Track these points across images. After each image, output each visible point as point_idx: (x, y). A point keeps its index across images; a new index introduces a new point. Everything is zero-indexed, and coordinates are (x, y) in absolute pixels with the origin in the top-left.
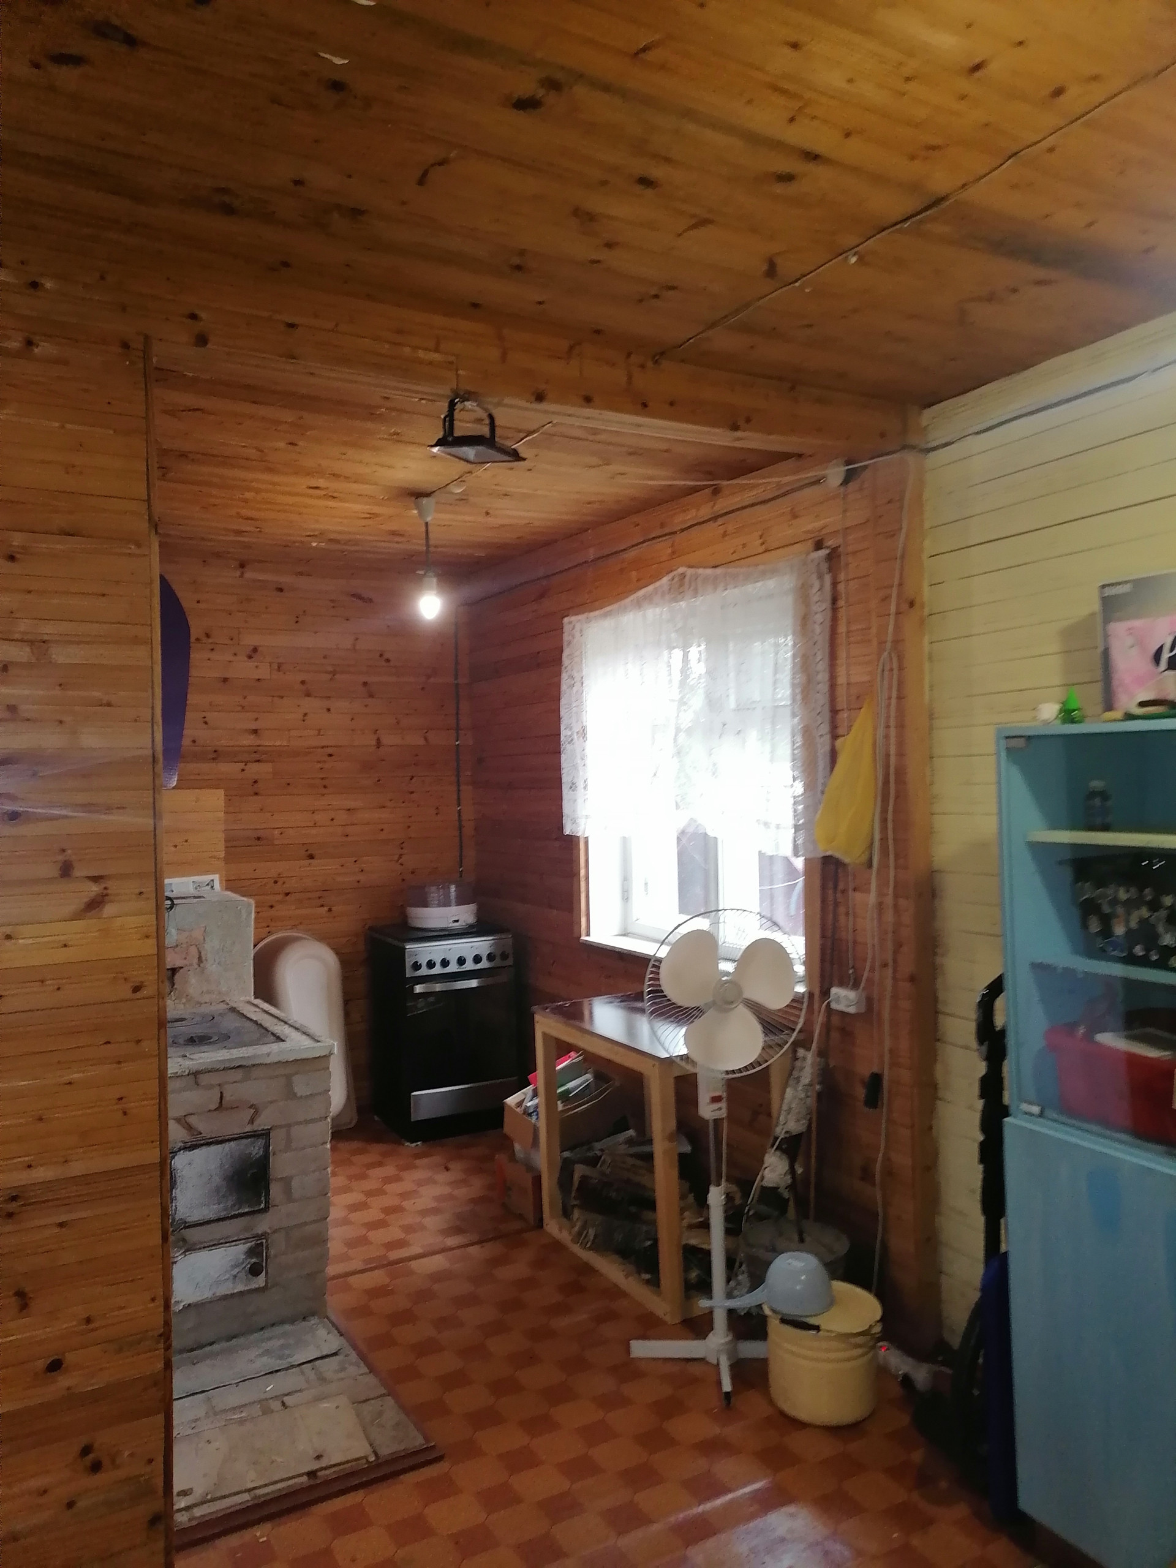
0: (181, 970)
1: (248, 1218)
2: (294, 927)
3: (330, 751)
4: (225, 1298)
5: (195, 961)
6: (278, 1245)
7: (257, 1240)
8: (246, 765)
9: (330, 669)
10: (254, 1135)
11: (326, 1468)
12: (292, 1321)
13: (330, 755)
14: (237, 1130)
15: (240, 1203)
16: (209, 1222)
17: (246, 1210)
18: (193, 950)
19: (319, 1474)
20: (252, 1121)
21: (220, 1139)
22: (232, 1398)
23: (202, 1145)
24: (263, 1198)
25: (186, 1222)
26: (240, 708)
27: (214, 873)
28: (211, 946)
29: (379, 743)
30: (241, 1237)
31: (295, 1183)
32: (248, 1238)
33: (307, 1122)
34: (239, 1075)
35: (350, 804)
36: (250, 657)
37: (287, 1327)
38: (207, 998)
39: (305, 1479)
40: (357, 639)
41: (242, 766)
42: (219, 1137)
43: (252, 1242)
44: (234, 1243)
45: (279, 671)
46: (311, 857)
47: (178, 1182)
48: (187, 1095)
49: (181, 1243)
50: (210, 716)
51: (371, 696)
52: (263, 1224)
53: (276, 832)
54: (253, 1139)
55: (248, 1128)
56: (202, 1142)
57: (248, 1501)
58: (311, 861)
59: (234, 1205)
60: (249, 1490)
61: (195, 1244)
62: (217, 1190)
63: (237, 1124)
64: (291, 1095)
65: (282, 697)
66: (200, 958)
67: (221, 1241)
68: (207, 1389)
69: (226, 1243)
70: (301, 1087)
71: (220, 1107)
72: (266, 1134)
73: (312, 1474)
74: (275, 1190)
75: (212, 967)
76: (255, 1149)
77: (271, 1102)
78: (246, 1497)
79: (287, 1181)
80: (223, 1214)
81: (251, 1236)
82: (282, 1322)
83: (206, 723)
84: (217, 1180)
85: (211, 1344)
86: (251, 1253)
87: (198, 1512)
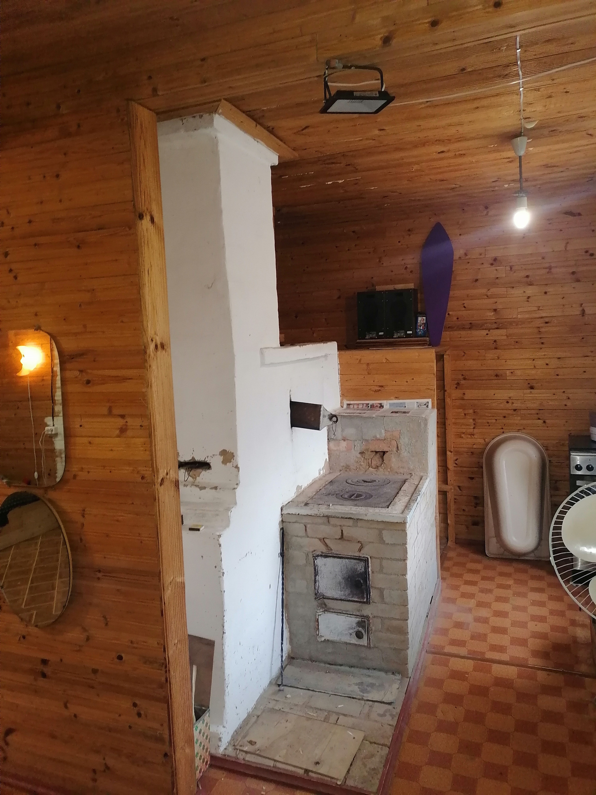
0: (387, 453)
1: (359, 604)
2: (519, 430)
3: (547, 320)
4: (346, 643)
5: (395, 449)
6: (375, 625)
7: (362, 618)
8: (489, 331)
9: (547, 265)
10: (359, 559)
11: (315, 773)
12: (386, 672)
13: (546, 323)
14: (350, 554)
15: (353, 595)
16: (336, 599)
17: (356, 600)
18: (394, 443)
19: (310, 774)
20: (360, 550)
21: (341, 556)
22: (322, 702)
23: (330, 557)
24: (365, 596)
25: (324, 596)
26: (486, 297)
27: (429, 398)
28: (404, 441)
29: (583, 313)
30: (354, 613)
31: (386, 593)
32: (358, 616)
33: (391, 559)
34: (350, 522)
35: (559, 354)
36: (492, 264)
37: (382, 674)
38: (401, 470)
39: (301, 772)
40: (568, 243)
41: (487, 332)
42: (340, 554)
43: (359, 618)
44: (349, 615)
45: (511, 271)
46: (532, 388)
47: (319, 572)
48: (323, 527)
49: (324, 606)
50: (467, 303)
51: (578, 281)
52: (367, 611)
53: (508, 372)
54: (358, 561)
55: (357, 554)
56: (331, 555)
57: (270, 766)
58: (532, 390)
59: (349, 594)
60: (275, 761)
61: (330, 608)
62: (340, 583)
63: (352, 550)
64: (381, 540)
65: (513, 287)
66: (397, 447)
67: (344, 612)
68: (316, 690)
69: (346, 614)
70: (387, 536)
71: (342, 537)
72: (366, 561)
73: (307, 771)
74: (374, 594)
75: (404, 454)
76: (360, 567)
77: (370, 542)
78: (271, 763)
79: (381, 591)
80: (343, 598)
81: (360, 615)
82: (380, 670)
83: (465, 307)
84: (340, 578)
85: (341, 665)
86: (359, 624)
87: (249, 758)
